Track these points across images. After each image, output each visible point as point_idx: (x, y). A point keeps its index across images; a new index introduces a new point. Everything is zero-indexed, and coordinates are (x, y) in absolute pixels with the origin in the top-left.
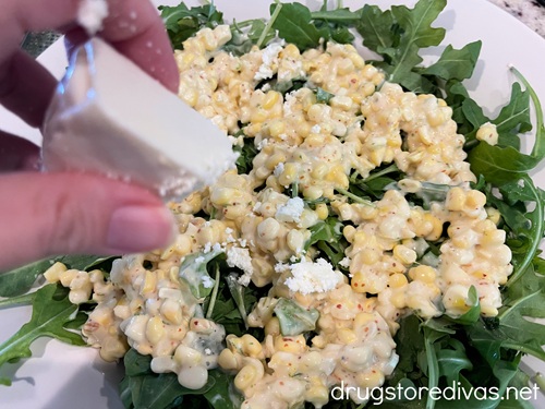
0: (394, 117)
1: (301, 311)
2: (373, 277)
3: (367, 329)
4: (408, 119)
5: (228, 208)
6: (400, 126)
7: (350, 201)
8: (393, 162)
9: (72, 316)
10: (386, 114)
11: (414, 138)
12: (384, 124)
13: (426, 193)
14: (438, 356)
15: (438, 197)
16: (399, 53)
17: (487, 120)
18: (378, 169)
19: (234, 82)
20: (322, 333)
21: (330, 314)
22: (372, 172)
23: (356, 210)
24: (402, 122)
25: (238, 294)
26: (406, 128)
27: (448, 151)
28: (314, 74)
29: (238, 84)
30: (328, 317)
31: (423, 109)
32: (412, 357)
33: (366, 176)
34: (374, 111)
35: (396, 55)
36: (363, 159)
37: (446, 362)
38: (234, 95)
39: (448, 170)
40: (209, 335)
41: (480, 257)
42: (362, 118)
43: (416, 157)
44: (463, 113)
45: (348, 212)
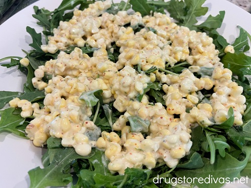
0: (186, 40)
1: (141, 120)
2: (178, 105)
3: (176, 128)
4: (192, 41)
5: (106, 72)
6: (189, 45)
7: (166, 73)
8: (185, 61)
9: (22, 123)
10: (182, 39)
11: (195, 51)
12: (181, 43)
13: (202, 72)
14: (213, 140)
15: (208, 74)
16: (187, 18)
17: (229, 44)
18: (179, 63)
19: (111, 25)
20: (151, 134)
21: (157, 122)
22: (176, 64)
23: (168, 77)
24: (190, 43)
25: (109, 114)
26: (191, 46)
27: (212, 56)
28: (148, 23)
29: (112, 26)
30: (155, 124)
31: (199, 38)
32: (199, 144)
33: (173, 66)
34: (176, 38)
35: (186, 19)
36: (171, 58)
37: (218, 143)
38: (110, 30)
39: (213, 62)
40: (93, 130)
41: (230, 101)
42: (170, 42)
43: (197, 57)
44: (218, 42)
45: (164, 78)
